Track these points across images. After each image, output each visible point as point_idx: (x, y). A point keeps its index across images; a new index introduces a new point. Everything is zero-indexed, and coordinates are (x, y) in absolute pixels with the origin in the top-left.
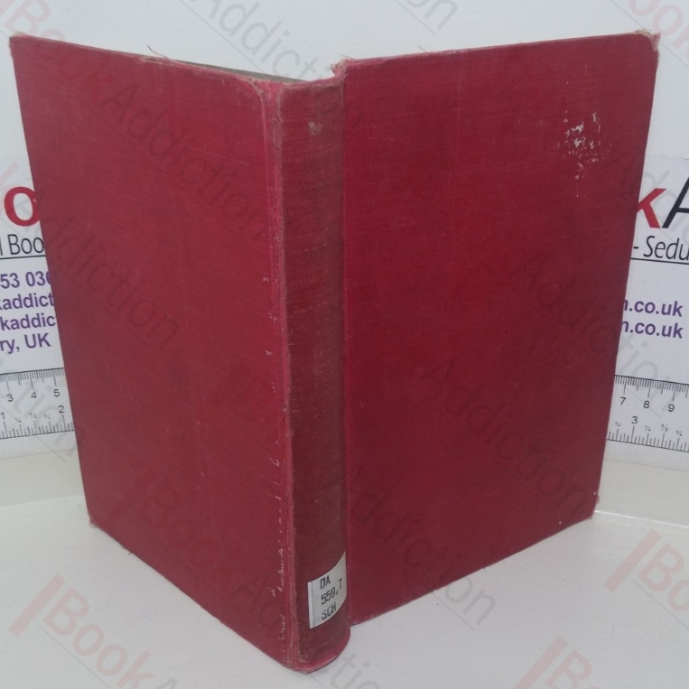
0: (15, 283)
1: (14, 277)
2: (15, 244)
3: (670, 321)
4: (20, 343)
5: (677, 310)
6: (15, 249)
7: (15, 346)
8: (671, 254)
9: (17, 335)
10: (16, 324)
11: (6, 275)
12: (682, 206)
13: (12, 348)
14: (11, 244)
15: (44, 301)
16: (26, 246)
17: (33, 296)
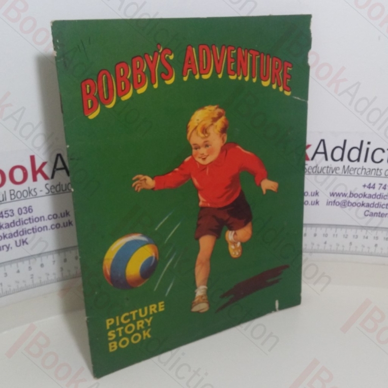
0: (12, 214)
1: (11, 211)
2: (13, 194)
3: (314, 199)
4: (13, 245)
5: (317, 194)
6: (13, 197)
7: (10, 246)
8: (314, 171)
9: (11, 242)
10: (11, 236)
11: (7, 211)
12: (319, 151)
13: (8, 248)
14: (11, 195)
15: (26, 222)
16: (19, 195)
17: (21, 220)
